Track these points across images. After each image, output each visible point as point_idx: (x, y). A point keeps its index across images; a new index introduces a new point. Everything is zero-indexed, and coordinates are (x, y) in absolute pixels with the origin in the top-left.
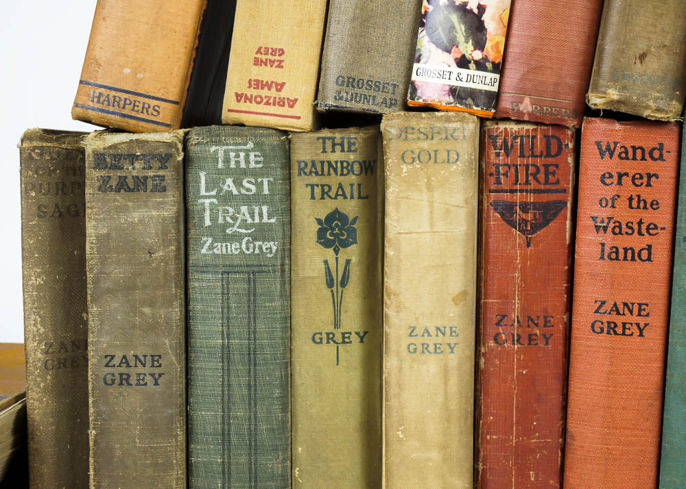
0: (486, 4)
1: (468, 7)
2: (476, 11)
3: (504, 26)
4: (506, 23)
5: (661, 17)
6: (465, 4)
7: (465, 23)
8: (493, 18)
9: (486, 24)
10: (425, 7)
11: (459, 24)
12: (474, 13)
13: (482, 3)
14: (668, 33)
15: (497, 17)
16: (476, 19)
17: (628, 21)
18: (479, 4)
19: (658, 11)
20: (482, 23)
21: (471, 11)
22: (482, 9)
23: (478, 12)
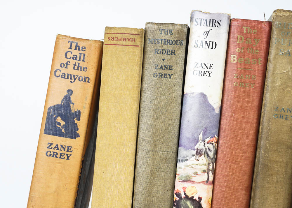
0: (202, 197)
1: (194, 198)
2: (198, 200)
3: (210, 204)
4: (210, 203)
5: (277, 200)
6: (193, 197)
7: (193, 205)
8: (205, 202)
9: (202, 205)
10: (175, 198)
11: (191, 206)
12: (197, 201)
13: (200, 196)
14: (281, 206)
15: (207, 202)
16: (198, 203)
17: (263, 202)
18: (199, 197)
19: (276, 197)
20: (201, 205)
21: (196, 200)
22: (200, 199)
23: (199, 200)
